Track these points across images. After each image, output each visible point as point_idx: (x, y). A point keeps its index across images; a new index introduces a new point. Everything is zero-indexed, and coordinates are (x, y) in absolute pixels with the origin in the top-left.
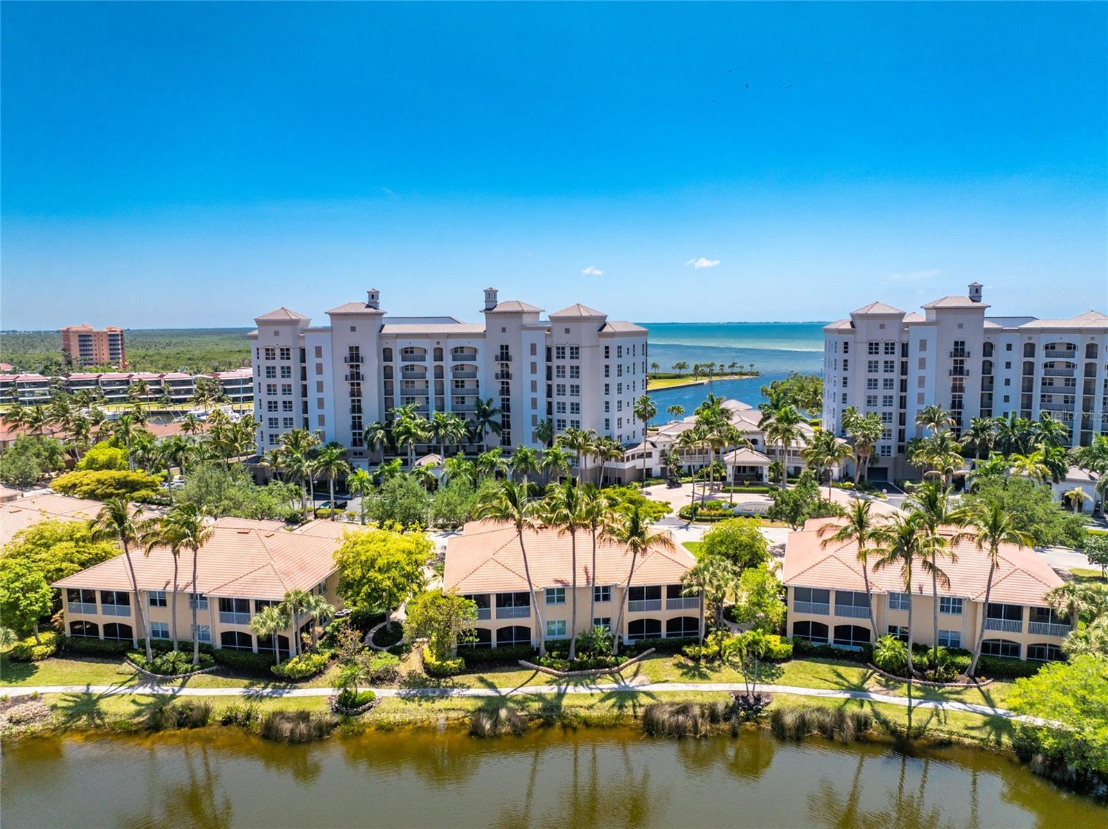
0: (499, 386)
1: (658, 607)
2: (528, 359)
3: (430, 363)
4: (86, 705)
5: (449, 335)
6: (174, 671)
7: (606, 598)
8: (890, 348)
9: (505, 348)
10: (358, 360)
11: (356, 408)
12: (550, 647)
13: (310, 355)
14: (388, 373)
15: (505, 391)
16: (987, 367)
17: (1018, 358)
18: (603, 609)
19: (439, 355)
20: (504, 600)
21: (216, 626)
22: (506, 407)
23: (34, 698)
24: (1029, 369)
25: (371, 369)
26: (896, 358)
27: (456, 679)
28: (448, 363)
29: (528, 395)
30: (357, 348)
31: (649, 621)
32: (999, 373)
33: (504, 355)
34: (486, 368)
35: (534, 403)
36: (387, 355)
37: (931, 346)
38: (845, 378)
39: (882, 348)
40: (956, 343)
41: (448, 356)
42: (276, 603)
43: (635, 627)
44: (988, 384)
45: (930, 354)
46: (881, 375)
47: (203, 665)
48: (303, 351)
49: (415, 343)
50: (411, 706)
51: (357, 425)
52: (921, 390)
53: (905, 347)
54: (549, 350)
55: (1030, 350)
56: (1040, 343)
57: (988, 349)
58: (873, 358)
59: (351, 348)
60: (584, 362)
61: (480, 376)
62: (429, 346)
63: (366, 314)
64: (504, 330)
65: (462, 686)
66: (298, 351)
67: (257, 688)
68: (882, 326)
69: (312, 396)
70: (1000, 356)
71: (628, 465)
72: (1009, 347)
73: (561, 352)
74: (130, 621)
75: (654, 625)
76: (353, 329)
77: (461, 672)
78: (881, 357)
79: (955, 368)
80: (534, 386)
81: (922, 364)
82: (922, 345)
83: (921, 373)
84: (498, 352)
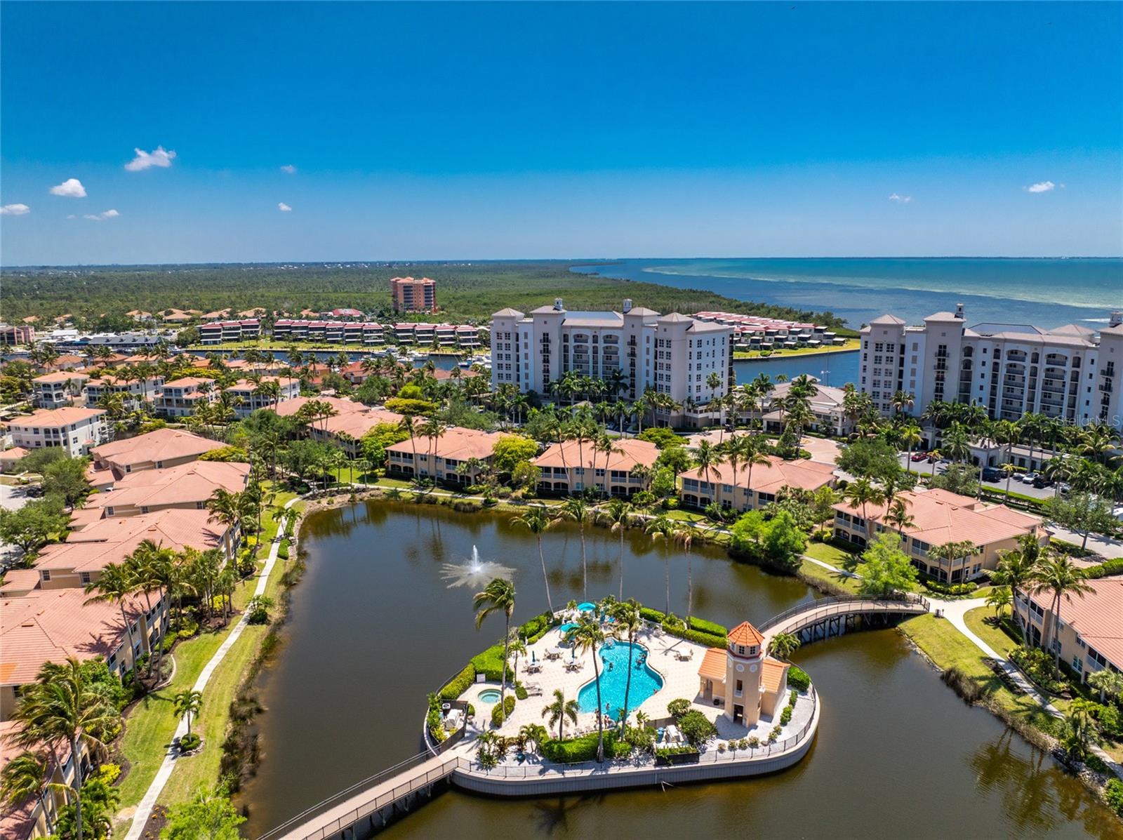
0: (629, 361)
1: (625, 481)
2: (645, 345)
3: (590, 344)
4: (395, 494)
5: (601, 328)
6: (428, 486)
7: (602, 474)
8: (890, 347)
9: (633, 337)
10: (548, 342)
11: (546, 371)
12: (574, 492)
13: (521, 337)
14: (566, 349)
15: (633, 364)
16: (967, 365)
17: (989, 358)
18: (600, 479)
19: (595, 339)
20: (557, 470)
21: (445, 471)
22: (633, 375)
23: (378, 489)
24: (996, 367)
25: (555, 347)
26: (895, 355)
28: (601, 345)
29: (644, 368)
30: (547, 334)
31: (621, 487)
32: (977, 370)
33: (633, 342)
34: (623, 349)
35: (648, 373)
36: (566, 338)
37: (922, 347)
38: (865, 366)
39: (885, 347)
40: (940, 347)
41: (601, 340)
43: (614, 489)
44: (966, 377)
45: (920, 354)
46: (884, 366)
47: (438, 485)
48: (517, 335)
49: (581, 332)
50: (511, 506)
51: (546, 380)
52: (913, 378)
53: (903, 347)
54: (656, 340)
55: (997, 353)
56: (1005, 349)
57: (969, 351)
58: (879, 354)
59: (544, 334)
60: (674, 350)
61: (619, 354)
62: (591, 335)
63: (553, 314)
64: (633, 326)
65: (532, 502)
66: (515, 335)
67: (457, 495)
68: (885, 333)
69: (522, 362)
70: (978, 357)
72: (985, 351)
73: (662, 343)
74: (413, 466)
75: (623, 489)
76: (546, 323)
77: (535, 498)
78: (884, 354)
79: (939, 364)
80: (648, 363)
81: (914, 360)
82: (915, 347)
83: (914, 366)
84: (630, 340)
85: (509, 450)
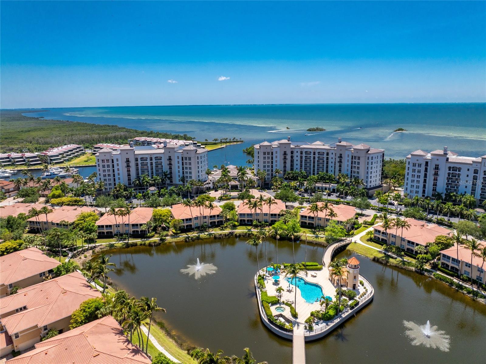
1: (215, 219)
2: (177, 160)
3: (149, 161)
4: (112, 246)
5: (154, 154)
6: (125, 238)
7: (206, 218)
8: (268, 153)
9: (170, 157)
10: (129, 162)
11: (129, 175)
12: (196, 228)
13: (115, 161)
14: (137, 165)
15: (170, 168)
16: (292, 157)
17: (299, 154)
18: (205, 220)
19: (151, 159)
20: (187, 220)
21: (131, 230)
22: (171, 173)
23: (101, 245)
24: (301, 157)
25: (133, 164)
26: (270, 156)
27: (180, 234)
28: (154, 161)
29: (177, 170)
30: (128, 159)
32: (295, 158)
33: (170, 159)
34: (165, 162)
35: (179, 172)
36: (137, 160)
37: (278, 152)
38: (258, 161)
39: (267, 153)
40: (284, 152)
41: (154, 159)
42: (145, 224)
43: (211, 223)
44: (292, 161)
45: (278, 155)
46: (267, 160)
47: (131, 237)
48: (113, 160)
49: (144, 156)
50: (173, 239)
51: (129, 180)
52: (276, 164)
53: (272, 153)
54: (182, 158)
55: (301, 153)
56: (304, 151)
57: (292, 153)
58: (265, 156)
59: (127, 159)
60: (192, 161)
61: (163, 164)
62: (149, 157)
63: (131, 149)
64: (169, 152)
65: (181, 235)
66: (111, 160)
67: (143, 240)
68: (266, 148)
69: (116, 172)
70: (295, 154)
71: (205, 186)
72: (297, 152)
73: (186, 158)
74: (112, 230)
75: (215, 222)
76: (127, 153)
78: (266, 156)
79: (284, 158)
80: (179, 167)
81: (276, 157)
82: (276, 152)
83: (276, 159)
84: (168, 158)
85: (163, 215)
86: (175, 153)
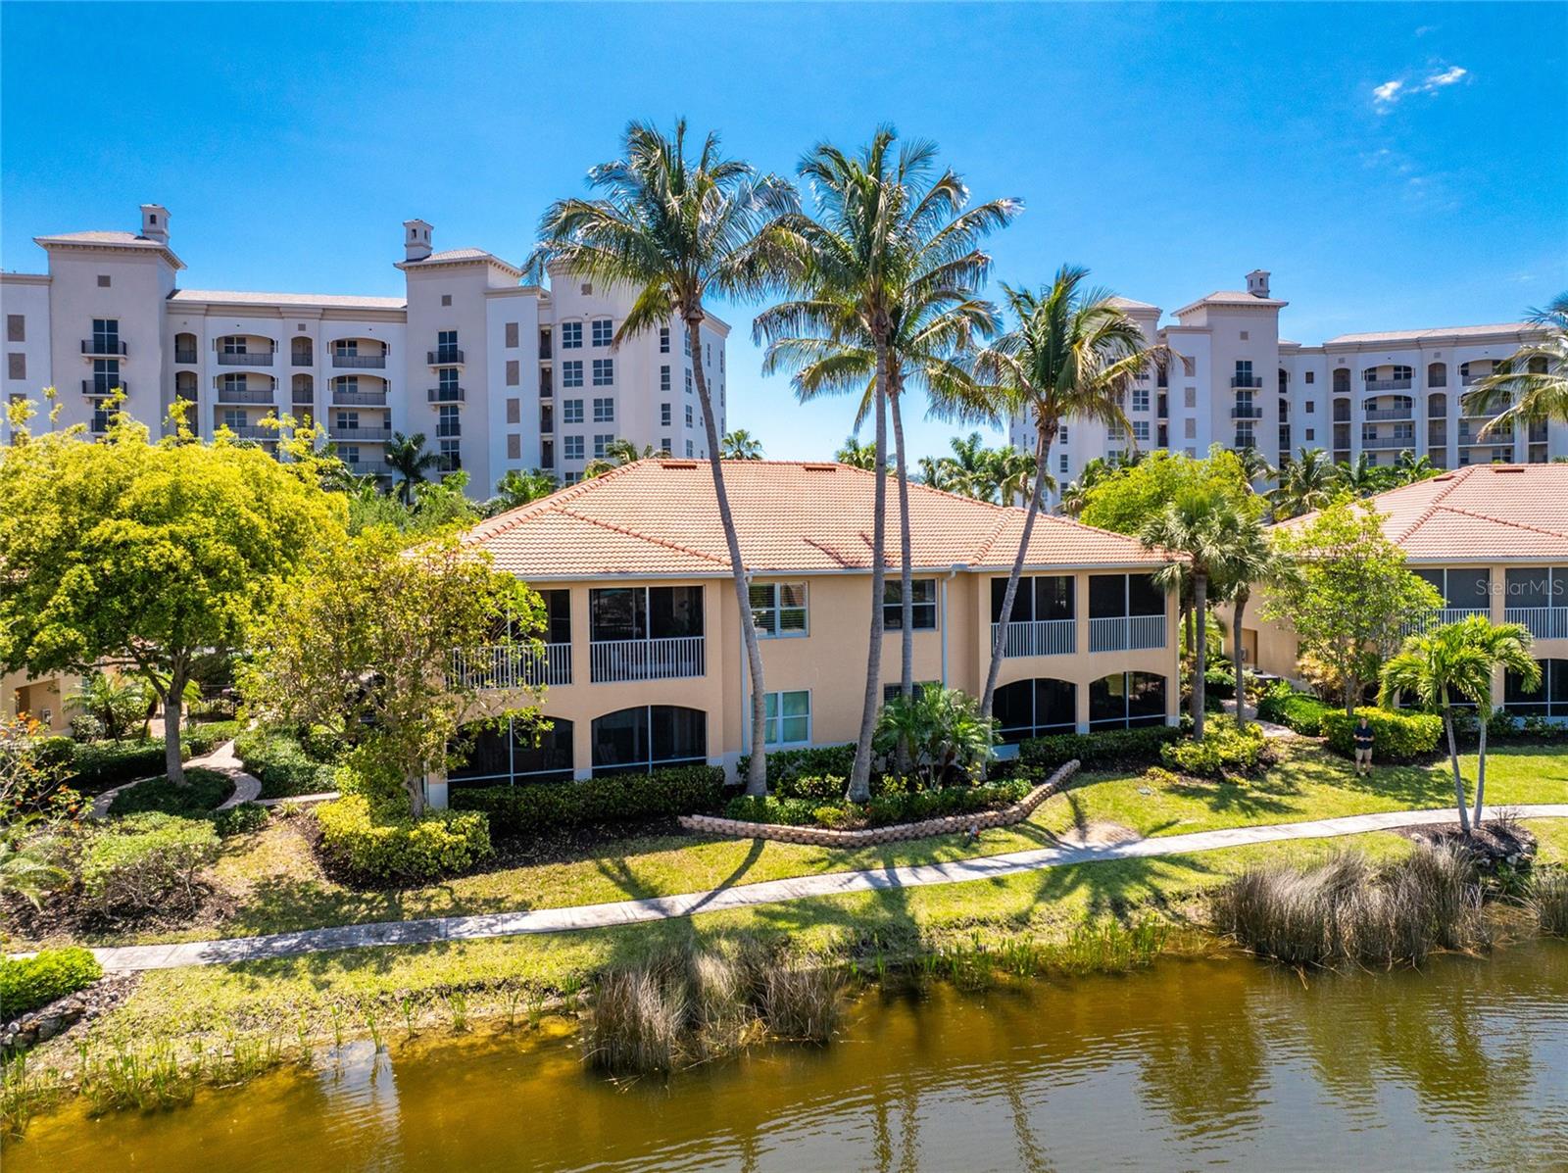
0: (436, 418)
1: (1067, 645)
2: (499, 355)
3: (282, 367)
5: (326, 312)
7: (924, 618)
9: (448, 338)
10: (113, 349)
14: (185, 381)
15: (450, 425)
16: (1284, 411)
17: (1323, 393)
19: (303, 351)
24: (1342, 409)
25: (147, 370)
26: (1151, 387)
27: (464, 887)
28: (324, 371)
29: (500, 429)
30: (113, 324)
31: (1042, 686)
33: (448, 351)
34: (408, 380)
35: (514, 446)
36: (185, 347)
37: (1202, 365)
40: (1239, 365)
41: (323, 356)
43: (1010, 703)
45: (1202, 381)
46: (1128, 415)
50: (278, 993)
52: (1190, 442)
53: (1163, 369)
54: (545, 337)
55: (1342, 379)
56: (1358, 366)
57: (1284, 380)
59: (98, 323)
60: (622, 353)
61: (392, 399)
62: (282, 332)
63: (137, 249)
64: (447, 300)
65: (496, 905)
70: (1297, 392)
72: (1310, 377)
73: (573, 334)
75: (1059, 694)
76: (104, 281)
77: (478, 865)
79: (1240, 405)
80: (513, 411)
81: (1190, 399)
82: (1189, 364)
83: (1190, 413)
84: (434, 345)
86: (492, 302)
